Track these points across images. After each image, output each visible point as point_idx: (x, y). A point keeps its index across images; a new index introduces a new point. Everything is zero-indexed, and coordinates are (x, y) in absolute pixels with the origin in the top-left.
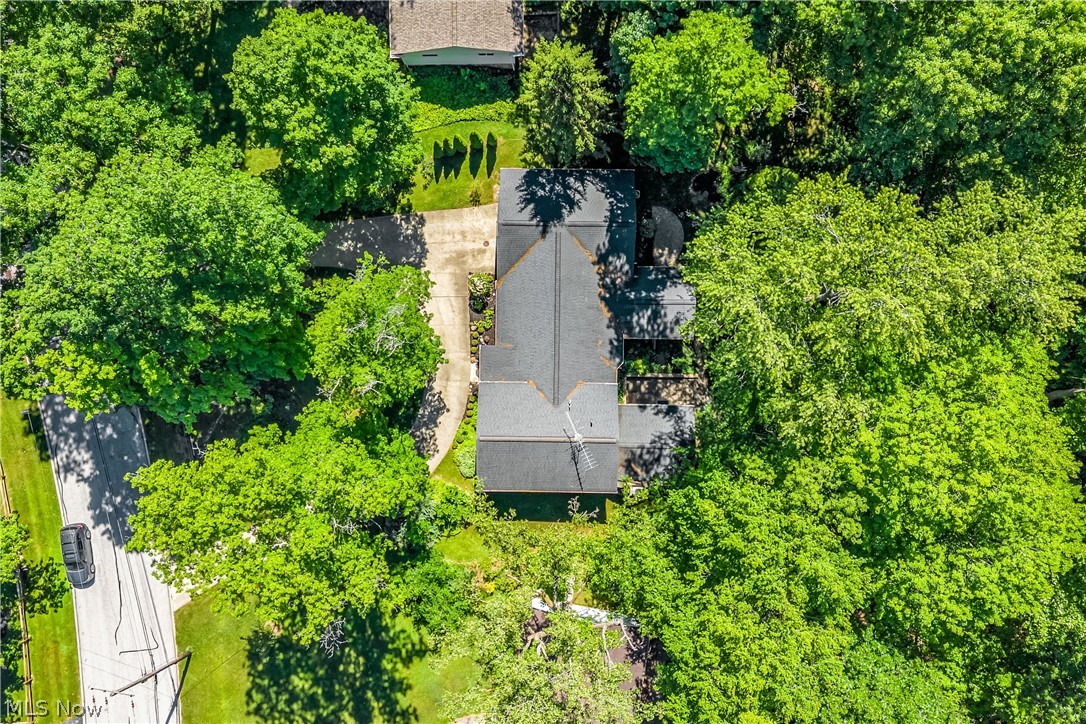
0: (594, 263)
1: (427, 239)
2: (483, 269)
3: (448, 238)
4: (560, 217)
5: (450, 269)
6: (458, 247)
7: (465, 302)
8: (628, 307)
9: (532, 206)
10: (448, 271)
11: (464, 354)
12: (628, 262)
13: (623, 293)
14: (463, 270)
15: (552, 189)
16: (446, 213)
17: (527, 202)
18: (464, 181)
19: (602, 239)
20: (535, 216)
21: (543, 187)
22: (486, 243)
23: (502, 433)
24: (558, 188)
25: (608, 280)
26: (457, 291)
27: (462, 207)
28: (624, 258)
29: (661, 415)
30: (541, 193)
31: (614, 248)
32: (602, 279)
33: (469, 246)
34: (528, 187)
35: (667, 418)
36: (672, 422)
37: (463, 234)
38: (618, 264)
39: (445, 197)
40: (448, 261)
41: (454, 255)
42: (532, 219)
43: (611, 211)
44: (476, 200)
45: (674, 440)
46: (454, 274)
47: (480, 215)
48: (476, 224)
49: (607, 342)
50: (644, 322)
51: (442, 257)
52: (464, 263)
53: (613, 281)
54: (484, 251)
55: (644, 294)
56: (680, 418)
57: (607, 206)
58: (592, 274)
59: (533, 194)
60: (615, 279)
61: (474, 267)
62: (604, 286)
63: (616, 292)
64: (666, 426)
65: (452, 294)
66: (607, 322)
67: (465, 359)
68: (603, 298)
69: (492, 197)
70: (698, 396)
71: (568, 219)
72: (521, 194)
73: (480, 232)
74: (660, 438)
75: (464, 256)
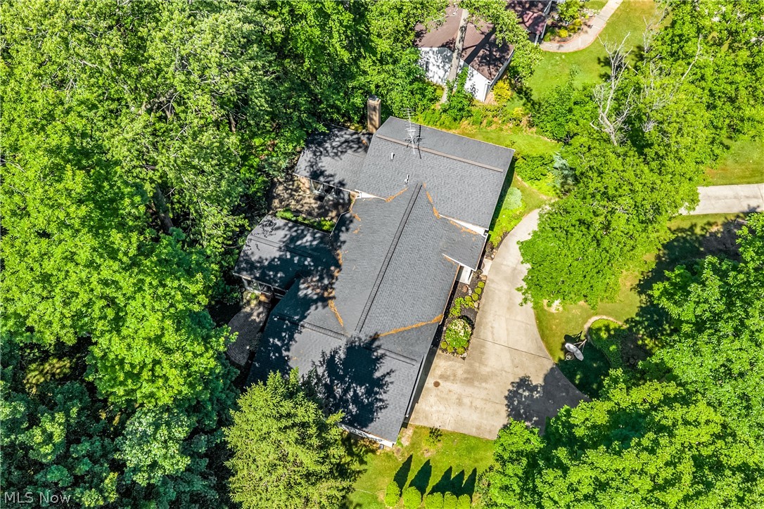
0: (334, 298)
1: (504, 411)
2: (448, 359)
3: (479, 403)
4: (351, 349)
5: (485, 370)
6: (469, 390)
7: (478, 332)
8: (315, 254)
9: (377, 374)
10: (488, 369)
11: (490, 285)
12: (299, 290)
13: (316, 266)
14: (471, 365)
15: (346, 391)
16: (474, 432)
17: (380, 383)
18: (443, 461)
19: (315, 313)
20: (378, 359)
21: (356, 397)
22: (437, 384)
23: (481, 171)
24: (338, 391)
25: (326, 282)
26: (483, 346)
27: (452, 433)
28: (301, 294)
29: (327, 173)
30: (361, 391)
31: (307, 303)
32: (331, 284)
33: (456, 388)
34: (371, 404)
35: (323, 169)
36: (320, 165)
37: (460, 402)
38: (309, 291)
39: (470, 449)
40: (485, 379)
41: (476, 383)
42: (383, 356)
43: (291, 338)
44: (435, 433)
45: (325, 149)
46: (481, 363)
47: (435, 417)
48: (441, 408)
49: (350, 230)
50: (309, 238)
51: (490, 385)
52: (467, 372)
53: (321, 279)
54: (442, 377)
55: (296, 259)
56: (312, 166)
57: (294, 346)
58: (339, 289)
59: (369, 392)
60: (318, 281)
61: (458, 364)
62: (331, 276)
63: (322, 270)
64: (327, 163)
65: (489, 345)
66: (344, 247)
67: (493, 281)
68: (338, 266)
69: (415, 432)
70: (286, 196)
71: (341, 344)
72: (384, 396)
73: (441, 399)
74: (336, 154)
75: (466, 379)
